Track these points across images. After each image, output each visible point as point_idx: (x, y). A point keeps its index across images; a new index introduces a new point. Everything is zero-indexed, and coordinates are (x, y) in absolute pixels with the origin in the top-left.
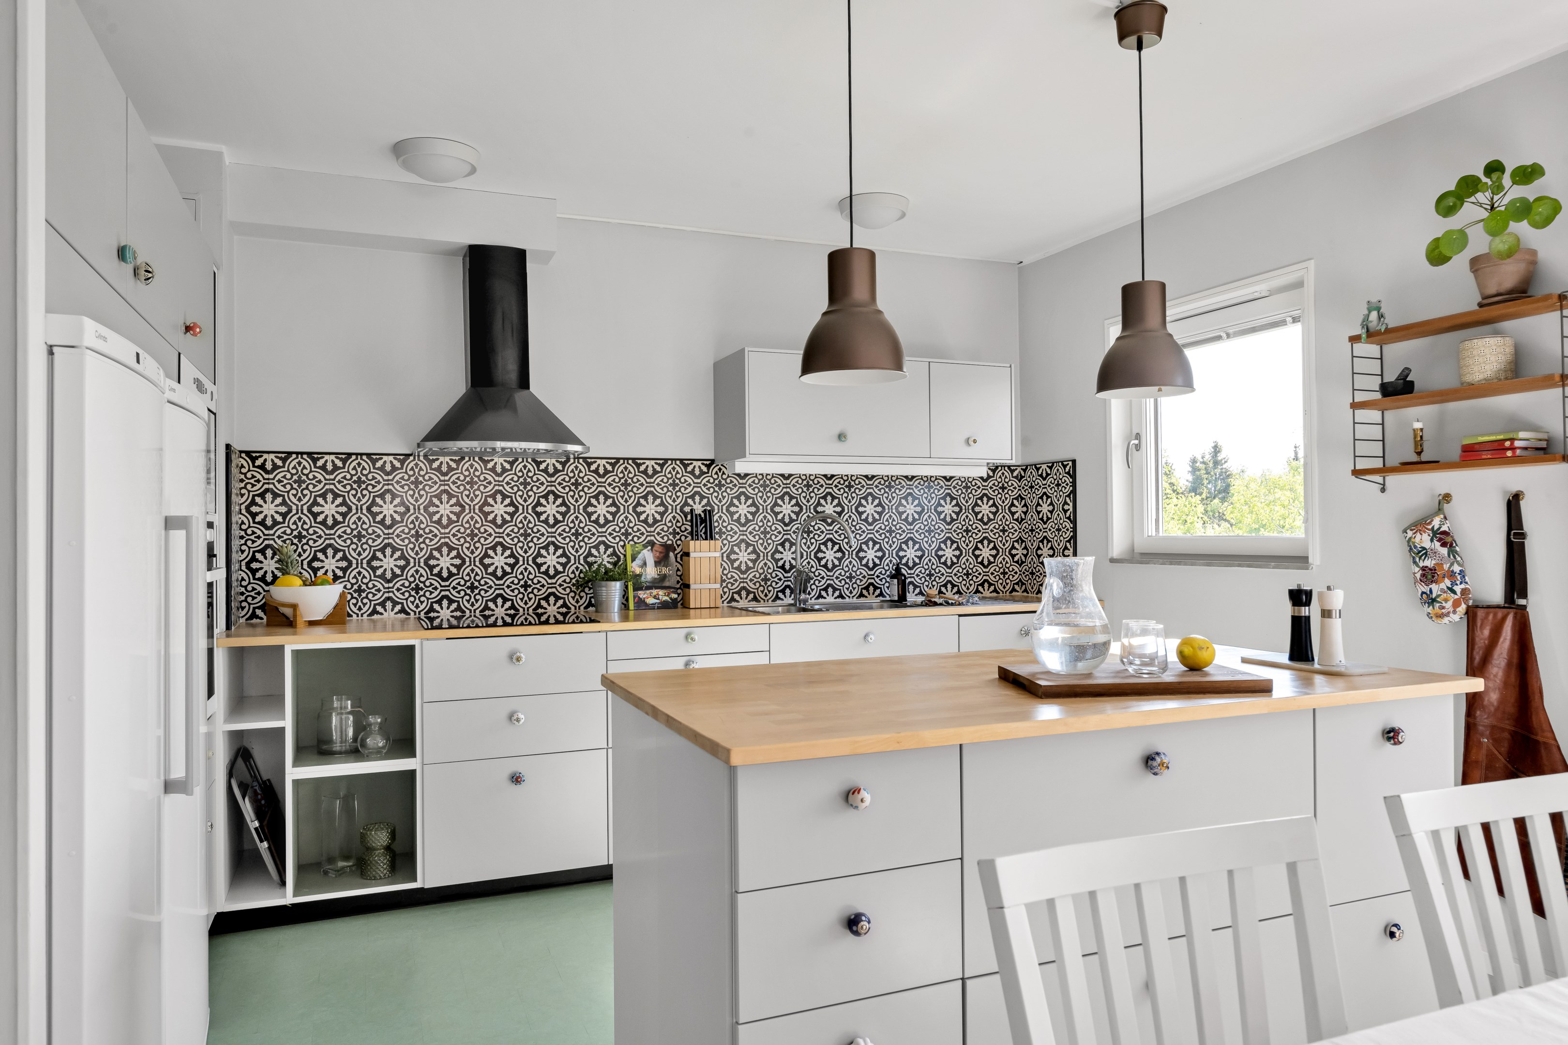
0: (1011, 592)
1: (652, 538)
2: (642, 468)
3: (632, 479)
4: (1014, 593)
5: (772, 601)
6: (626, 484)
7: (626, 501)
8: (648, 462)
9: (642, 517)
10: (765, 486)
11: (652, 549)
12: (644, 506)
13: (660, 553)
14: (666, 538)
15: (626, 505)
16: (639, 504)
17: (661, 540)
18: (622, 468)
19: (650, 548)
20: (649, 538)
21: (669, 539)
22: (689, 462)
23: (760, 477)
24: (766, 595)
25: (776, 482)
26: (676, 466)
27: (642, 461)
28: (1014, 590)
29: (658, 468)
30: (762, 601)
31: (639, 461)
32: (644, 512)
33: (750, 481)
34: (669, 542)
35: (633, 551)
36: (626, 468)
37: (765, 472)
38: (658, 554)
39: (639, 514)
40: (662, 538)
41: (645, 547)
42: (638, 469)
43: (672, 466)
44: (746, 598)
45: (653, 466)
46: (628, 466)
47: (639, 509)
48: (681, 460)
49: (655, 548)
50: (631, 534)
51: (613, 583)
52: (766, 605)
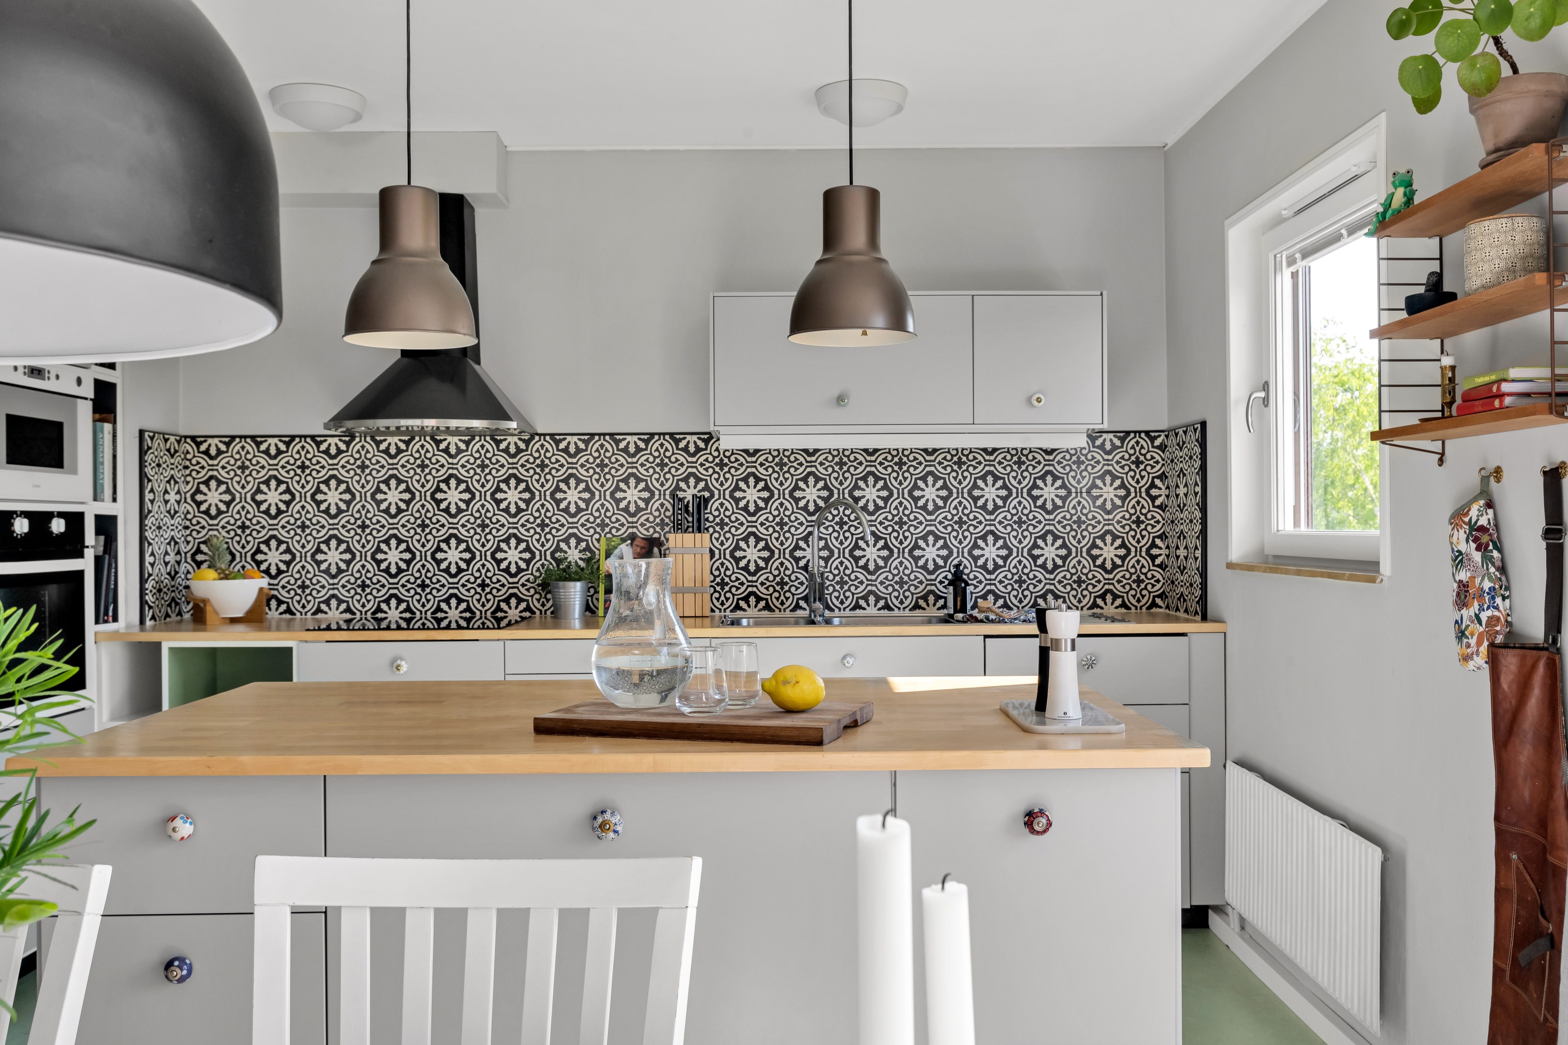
0: (1149, 608)
1: (635, 530)
2: (622, 445)
3: (609, 458)
4: (1154, 610)
5: (791, 611)
6: (602, 465)
7: (602, 485)
8: (629, 438)
9: (623, 505)
10: (781, 464)
11: (632, 544)
12: (625, 491)
13: (642, 548)
14: (651, 530)
15: (602, 490)
16: (618, 489)
17: (645, 532)
18: (597, 445)
19: (629, 542)
20: (630, 530)
21: (655, 532)
22: (682, 436)
23: (775, 453)
24: (782, 603)
25: (796, 459)
26: (664, 442)
27: (621, 437)
28: (1154, 605)
29: (642, 445)
30: (777, 610)
31: (618, 437)
32: (625, 498)
33: (761, 459)
34: (656, 535)
35: (608, 545)
36: (602, 446)
37: (781, 447)
38: (639, 550)
39: (618, 501)
40: (647, 530)
41: (623, 540)
42: (617, 446)
43: (659, 442)
44: (756, 606)
45: (635, 443)
46: (605, 443)
47: (619, 495)
48: (671, 435)
49: (636, 542)
50: (608, 525)
51: (572, 584)
52: (782, 615)
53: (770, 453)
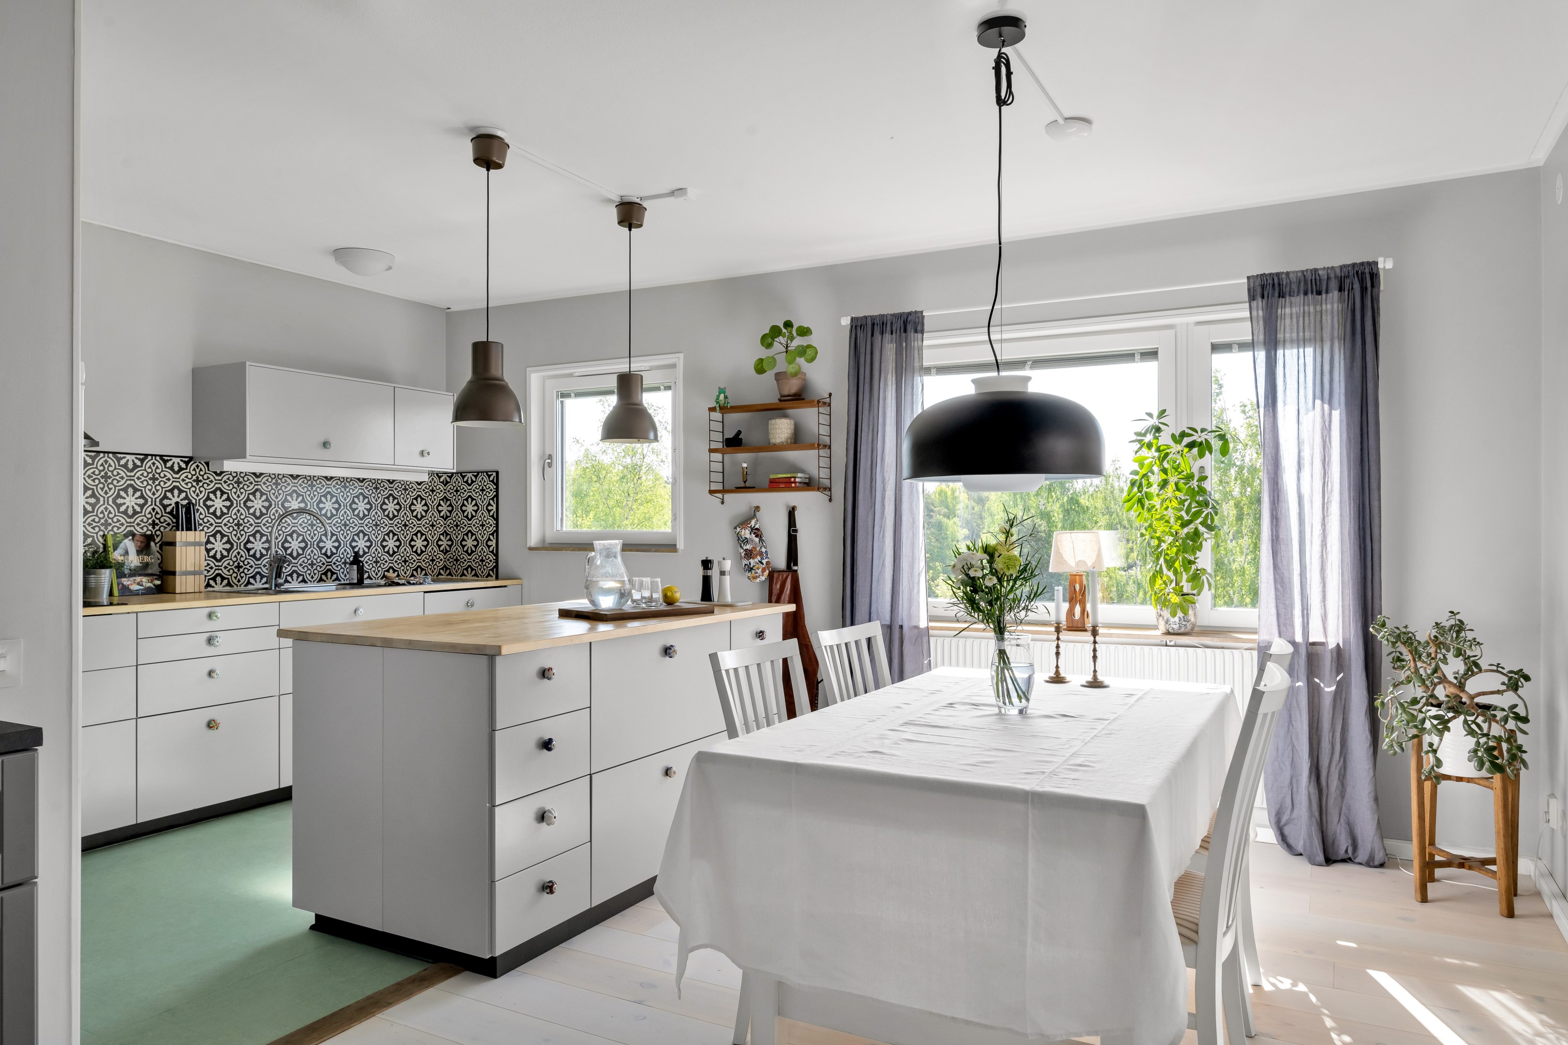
0: (437, 576)
1: (132, 528)
2: (123, 462)
3: (112, 472)
4: (440, 577)
5: (245, 586)
6: (106, 477)
7: (106, 493)
8: (128, 457)
9: (122, 509)
10: (238, 483)
11: (133, 539)
12: (124, 498)
13: (142, 542)
14: (145, 529)
15: (106, 497)
16: (119, 496)
17: (140, 530)
18: (102, 461)
19: (131, 537)
20: (128, 529)
21: (148, 530)
22: (169, 458)
23: (234, 475)
24: (239, 581)
25: (248, 480)
26: (156, 462)
27: (122, 456)
28: (440, 574)
29: (138, 463)
30: (235, 586)
31: (119, 455)
32: (124, 504)
33: (225, 478)
34: (149, 533)
35: (114, 540)
36: (106, 461)
37: (239, 470)
38: (139, 544)
39: (119, 506)
40: (142, 528)
41: (126, 536)
42: (119, 463)
43: (152, 461)
44: (221, 584)
45: (133, 461)
46: (108, 459)
47: (119, 501)
48: (161, 456)
49: (136, 538)
50: (110, 524)
51: (103, 571)
52: (239, 589)
53: (231, 474)
